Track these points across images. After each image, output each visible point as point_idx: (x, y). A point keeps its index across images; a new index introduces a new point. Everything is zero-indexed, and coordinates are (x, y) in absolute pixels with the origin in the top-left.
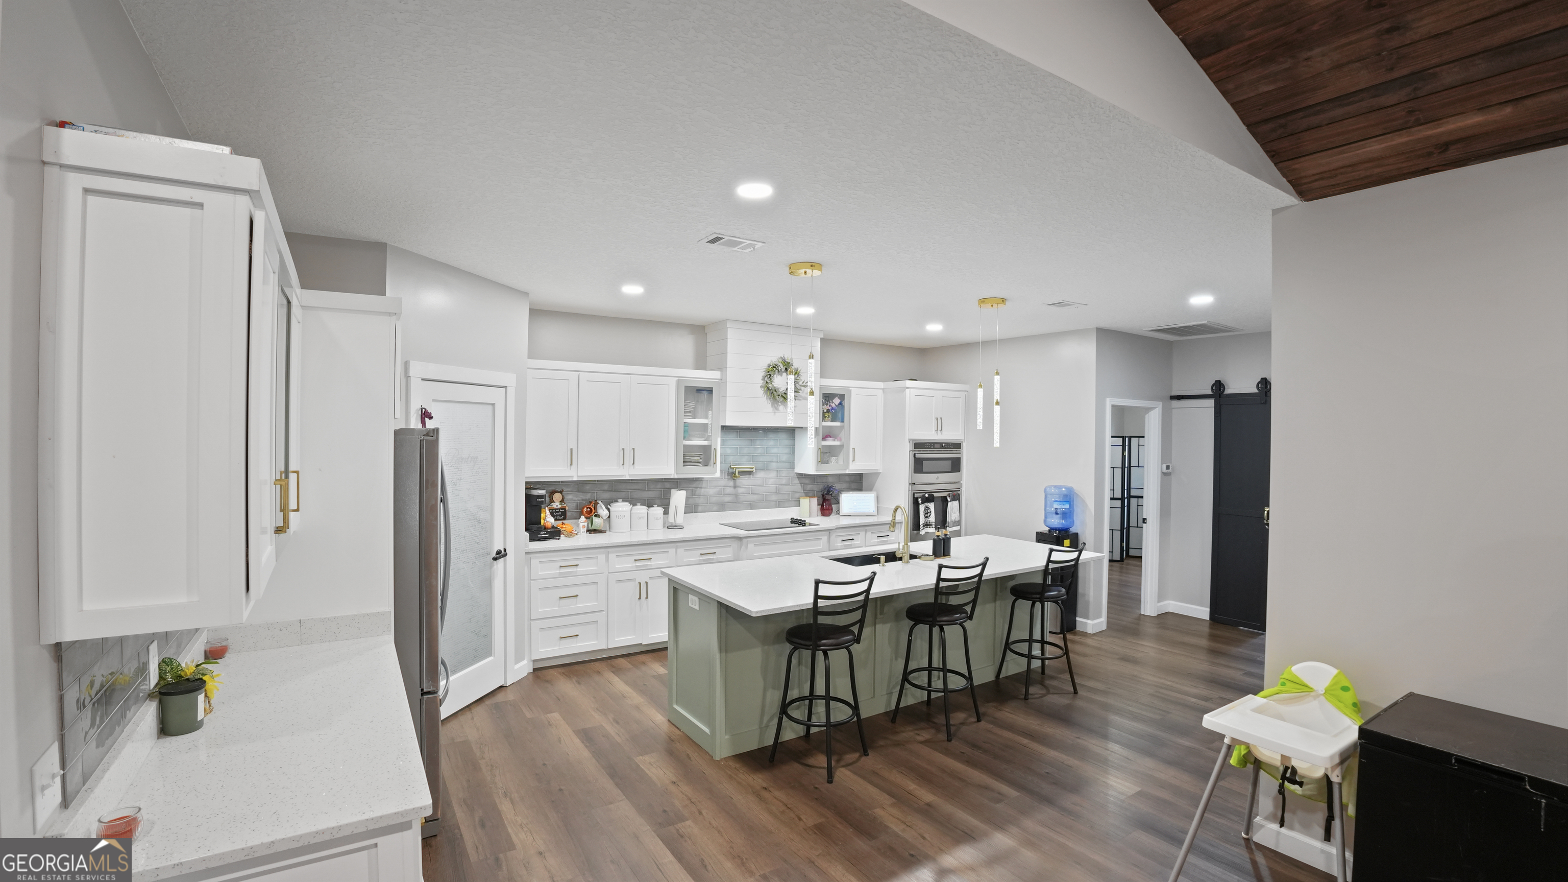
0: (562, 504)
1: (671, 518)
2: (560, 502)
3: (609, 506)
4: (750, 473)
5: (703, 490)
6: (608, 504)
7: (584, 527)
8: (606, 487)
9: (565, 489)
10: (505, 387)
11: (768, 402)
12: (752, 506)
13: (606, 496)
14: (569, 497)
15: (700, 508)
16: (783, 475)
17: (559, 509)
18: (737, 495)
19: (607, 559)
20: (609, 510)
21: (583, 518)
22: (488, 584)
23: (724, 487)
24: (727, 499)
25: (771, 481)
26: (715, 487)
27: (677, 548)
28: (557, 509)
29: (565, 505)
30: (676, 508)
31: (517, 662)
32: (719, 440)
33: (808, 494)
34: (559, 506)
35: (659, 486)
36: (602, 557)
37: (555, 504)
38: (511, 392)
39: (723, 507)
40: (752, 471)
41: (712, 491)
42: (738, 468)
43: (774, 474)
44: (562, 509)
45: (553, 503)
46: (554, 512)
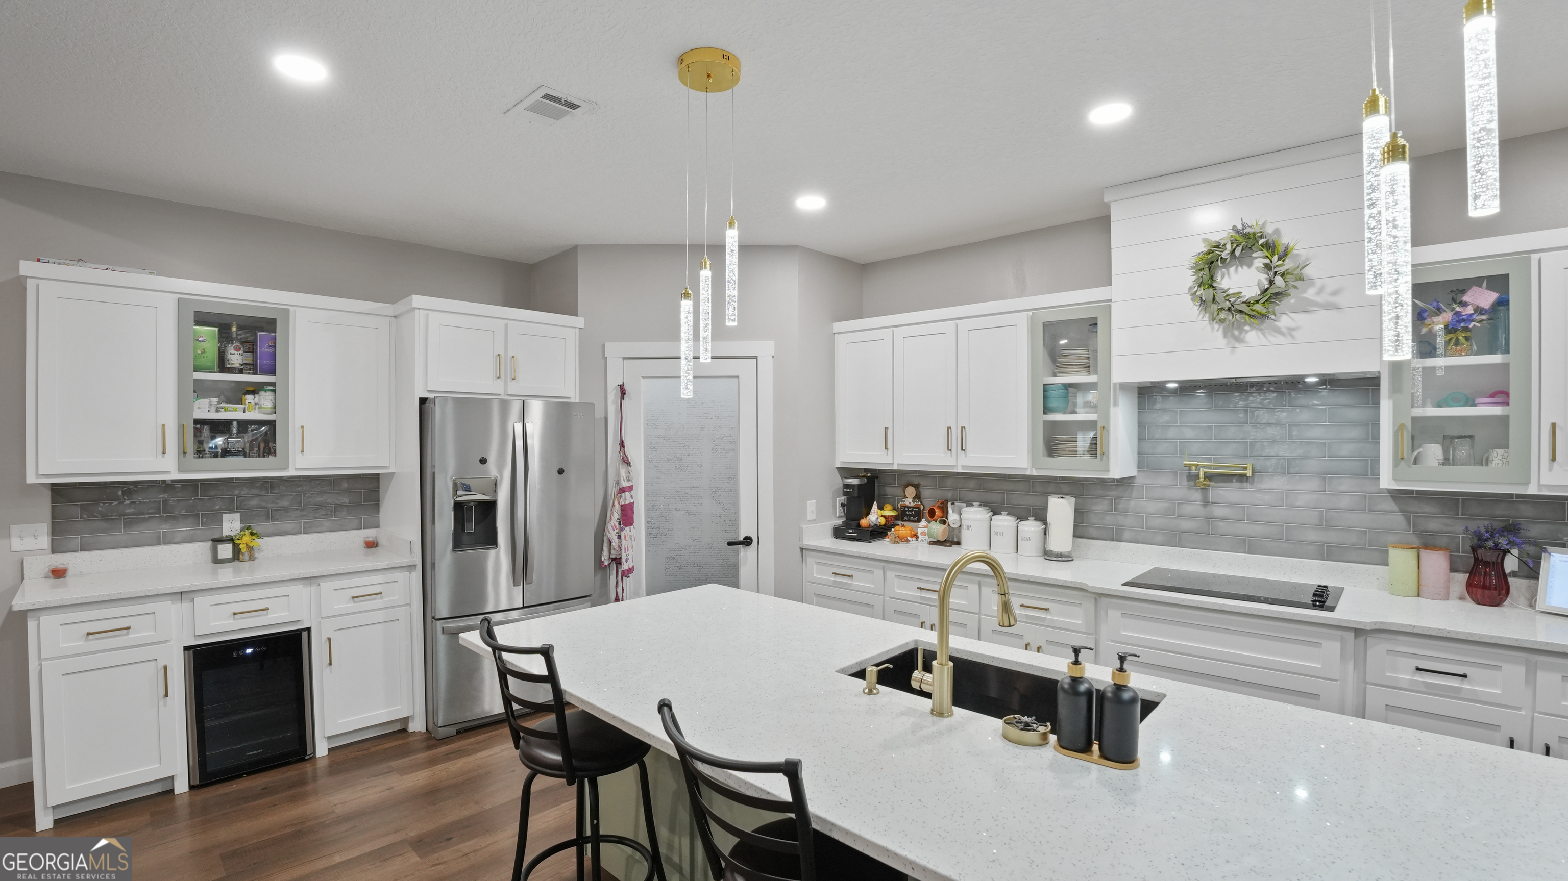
0: (916, 501)
2: (913, 499)
3: (962, 510)
4: (1242, 478)
5: (1132, 503)
7: (923, 533)
9: (923, 482)
10: (756, 357)
11: (1213, 328)
12: (1248, 545)
14: (926, 493)
15: (1127, 535)
17: (913, 507)
19: (885, 578)
20: (961, 515)
22: (734, 570)
23: (1180, 502)
24: (1186, 525)
25: (1302, 500)
26: (1160, 499)
28: (910, 507)
29: (920, 503)
34: (912, 504)
36: (879, 573)
37: (908, 501)
38: (767, 365)
39: (1175, 539)
40: (1247, 473)
41: (1152, 507)
42: (1203, 466)
43: (1313, 484)
44: (916, 508)
45: (905, 499)
46: (907, 510)
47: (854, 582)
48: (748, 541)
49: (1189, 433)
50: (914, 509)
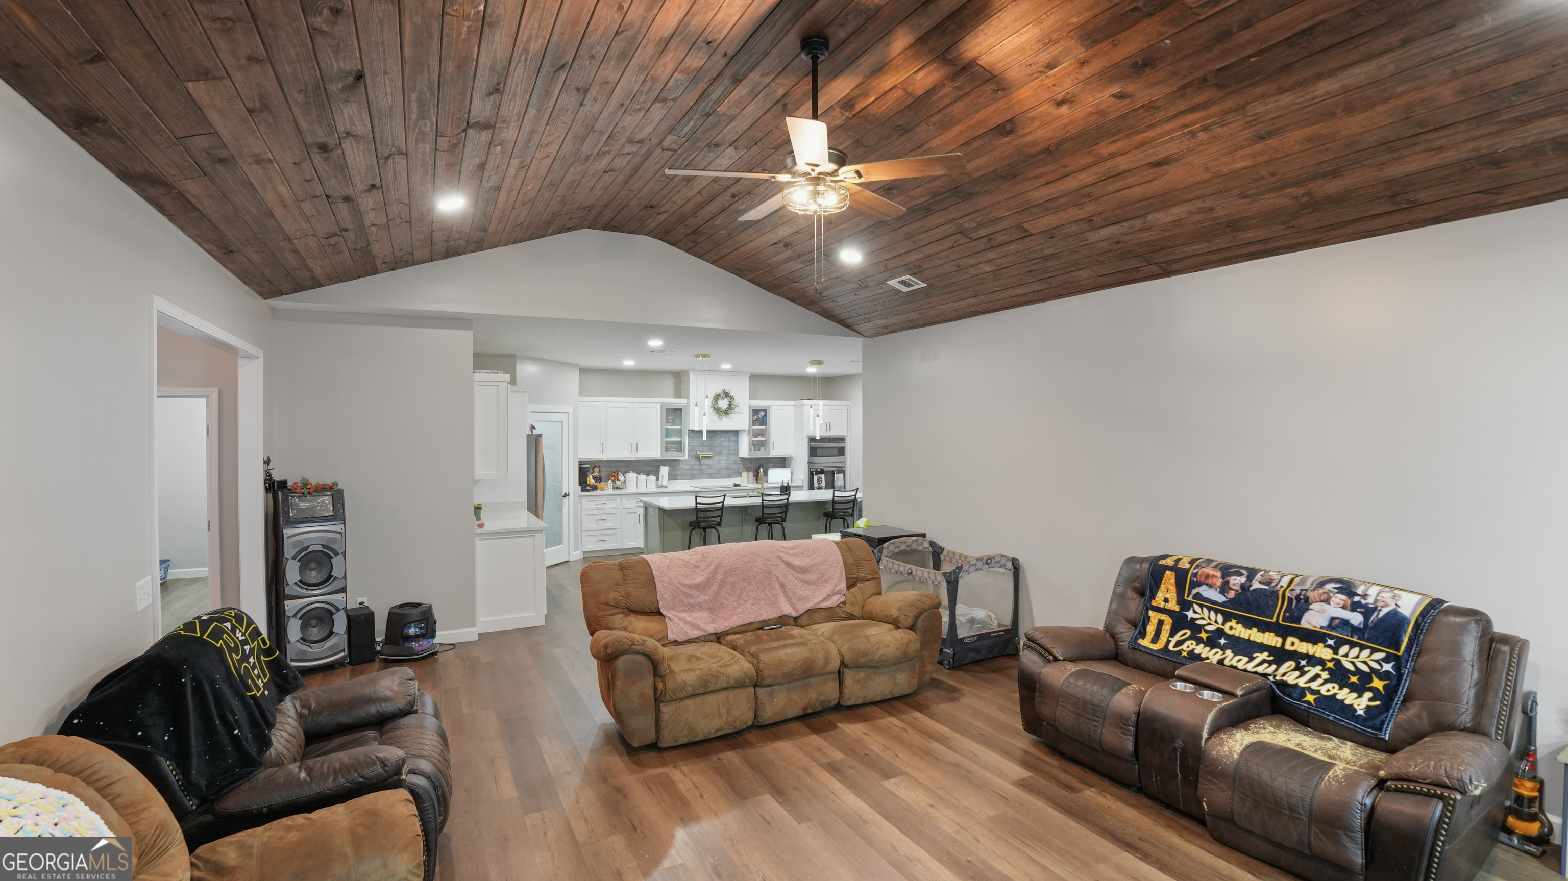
0: (599, 473)
1: (660, 482)
4: (710, 457)
5: (679, 467)
6: (624, 474)
8: (623, 464)
9: (601, 465)
10: (567, 413)
11: (716, 416)
12: (711, 476)
13: (624, 469)
15: (679, 477)
16: (731, 459)
18: (701, 470)
19: (621, 501)
20: (625, 477)
21: (610, 481)
22: (560, 509)
23: (694, 465)
24: (695, 472)
25: (723, 462)
26: (688, 465)
29: (601, 473)
30: (663, 476)
31: (575, 551)
32: (687, 438)
33: (747, 470)
34: (598, 475)
35: (653, 464)
36: (618, 500)
37: (595, 474)
38: (571, 415)
39: (692, 477)
40: (712, 455)
41: (686, 467)
42: (701, 454)
43: (725, 458)
47: (606, 506)
48: (566, 495)
49: (696, 444)
50: (598, 477)
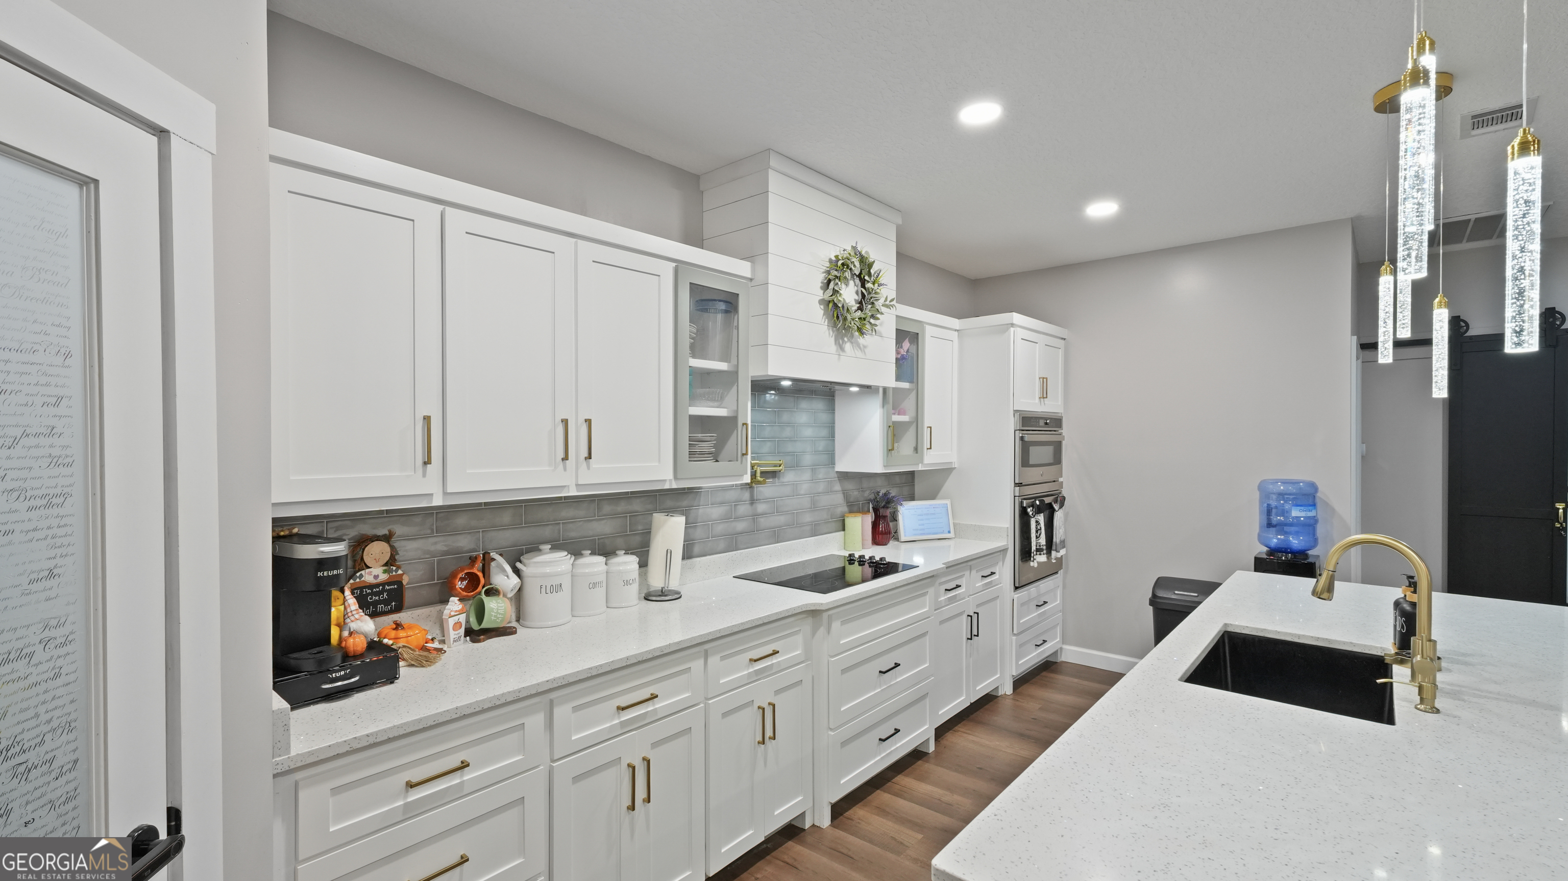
0: (392, 571)
1: (659, 577)
2: (383, 566)
3: (518, 565)
4: (774, 474)
6: (515, 560)
7: (457, 625)
8: (506, 517)
9: (396, 531)
11: (829, 334)
12: (777, 536)
13: (508, 537)
14: (409, 549)
16: (821, 476)
17: (383, 584)
18: (755, 516)
20: (517, 572)
23: (736, 503)
24: (741, 526)
25: (804, 488)
26: (722, 503)
27: (706, 656)
28: (377, 585)
29: (400, 572)
30: (662, 554)
32: (749, 405)
33: (854, 508)
34: (383, 577)
35: (622, 507)
37: (370, 573)
39: (733, 543)
40: (782, 469)
41: (716, 512)
42: (759, 465)
43: (808, 475)
44: (389, 584)
45: (363, 572)
46: (368, 594)
50: (387, 587)
